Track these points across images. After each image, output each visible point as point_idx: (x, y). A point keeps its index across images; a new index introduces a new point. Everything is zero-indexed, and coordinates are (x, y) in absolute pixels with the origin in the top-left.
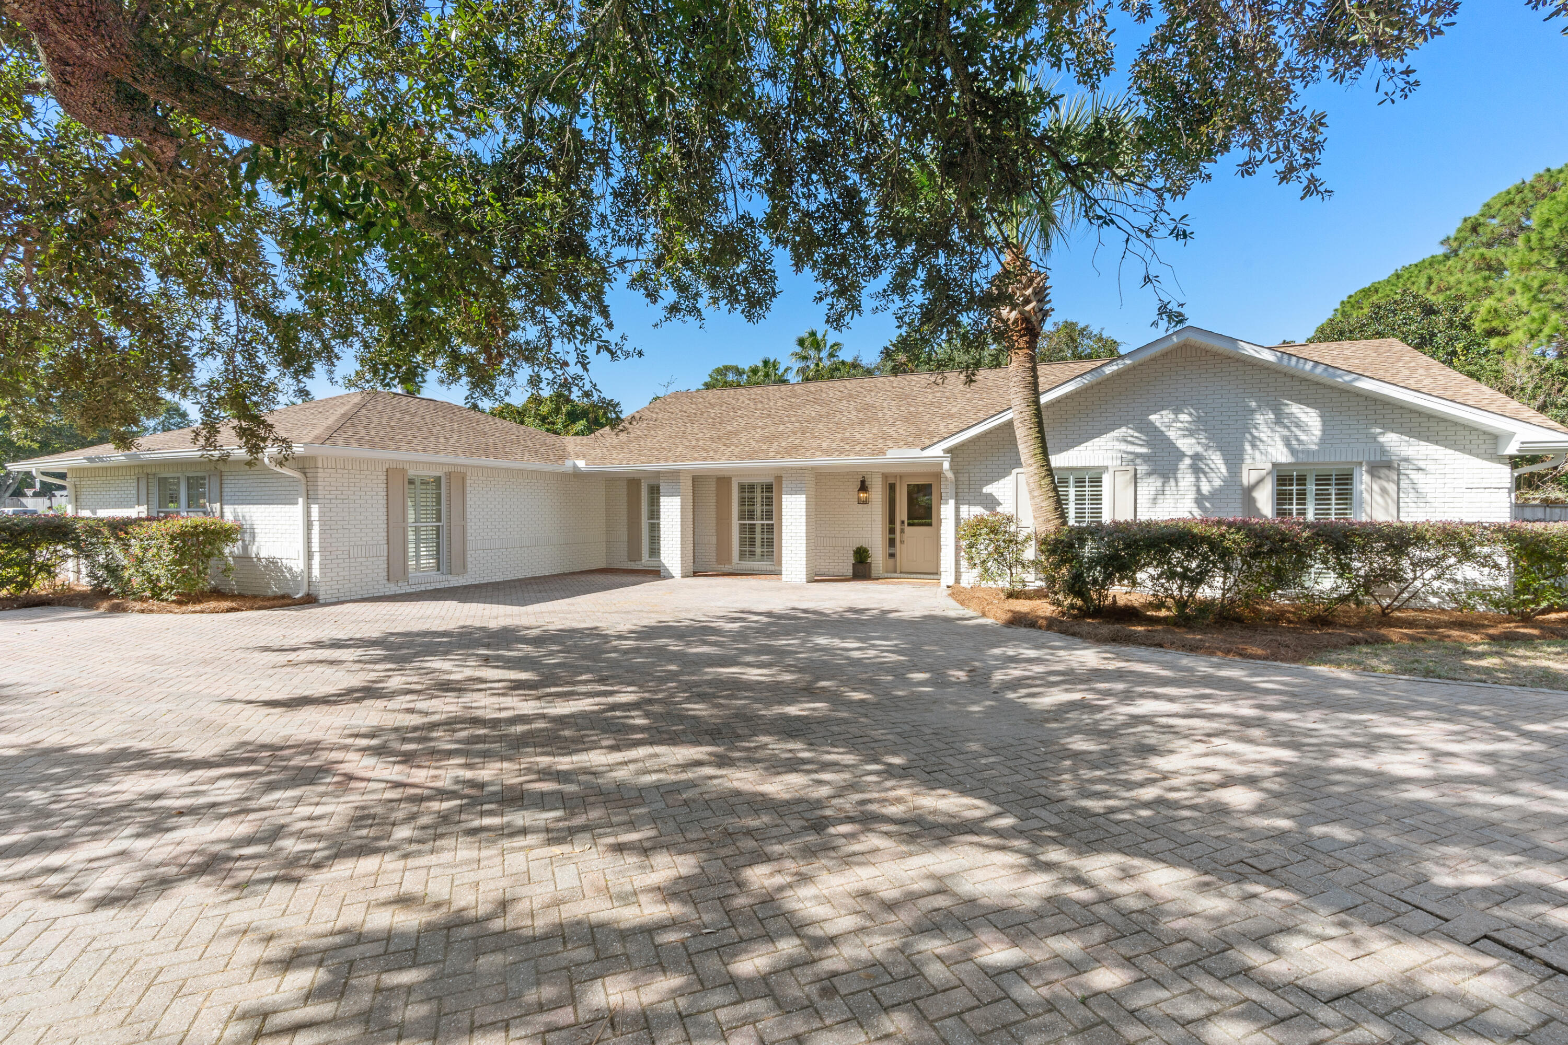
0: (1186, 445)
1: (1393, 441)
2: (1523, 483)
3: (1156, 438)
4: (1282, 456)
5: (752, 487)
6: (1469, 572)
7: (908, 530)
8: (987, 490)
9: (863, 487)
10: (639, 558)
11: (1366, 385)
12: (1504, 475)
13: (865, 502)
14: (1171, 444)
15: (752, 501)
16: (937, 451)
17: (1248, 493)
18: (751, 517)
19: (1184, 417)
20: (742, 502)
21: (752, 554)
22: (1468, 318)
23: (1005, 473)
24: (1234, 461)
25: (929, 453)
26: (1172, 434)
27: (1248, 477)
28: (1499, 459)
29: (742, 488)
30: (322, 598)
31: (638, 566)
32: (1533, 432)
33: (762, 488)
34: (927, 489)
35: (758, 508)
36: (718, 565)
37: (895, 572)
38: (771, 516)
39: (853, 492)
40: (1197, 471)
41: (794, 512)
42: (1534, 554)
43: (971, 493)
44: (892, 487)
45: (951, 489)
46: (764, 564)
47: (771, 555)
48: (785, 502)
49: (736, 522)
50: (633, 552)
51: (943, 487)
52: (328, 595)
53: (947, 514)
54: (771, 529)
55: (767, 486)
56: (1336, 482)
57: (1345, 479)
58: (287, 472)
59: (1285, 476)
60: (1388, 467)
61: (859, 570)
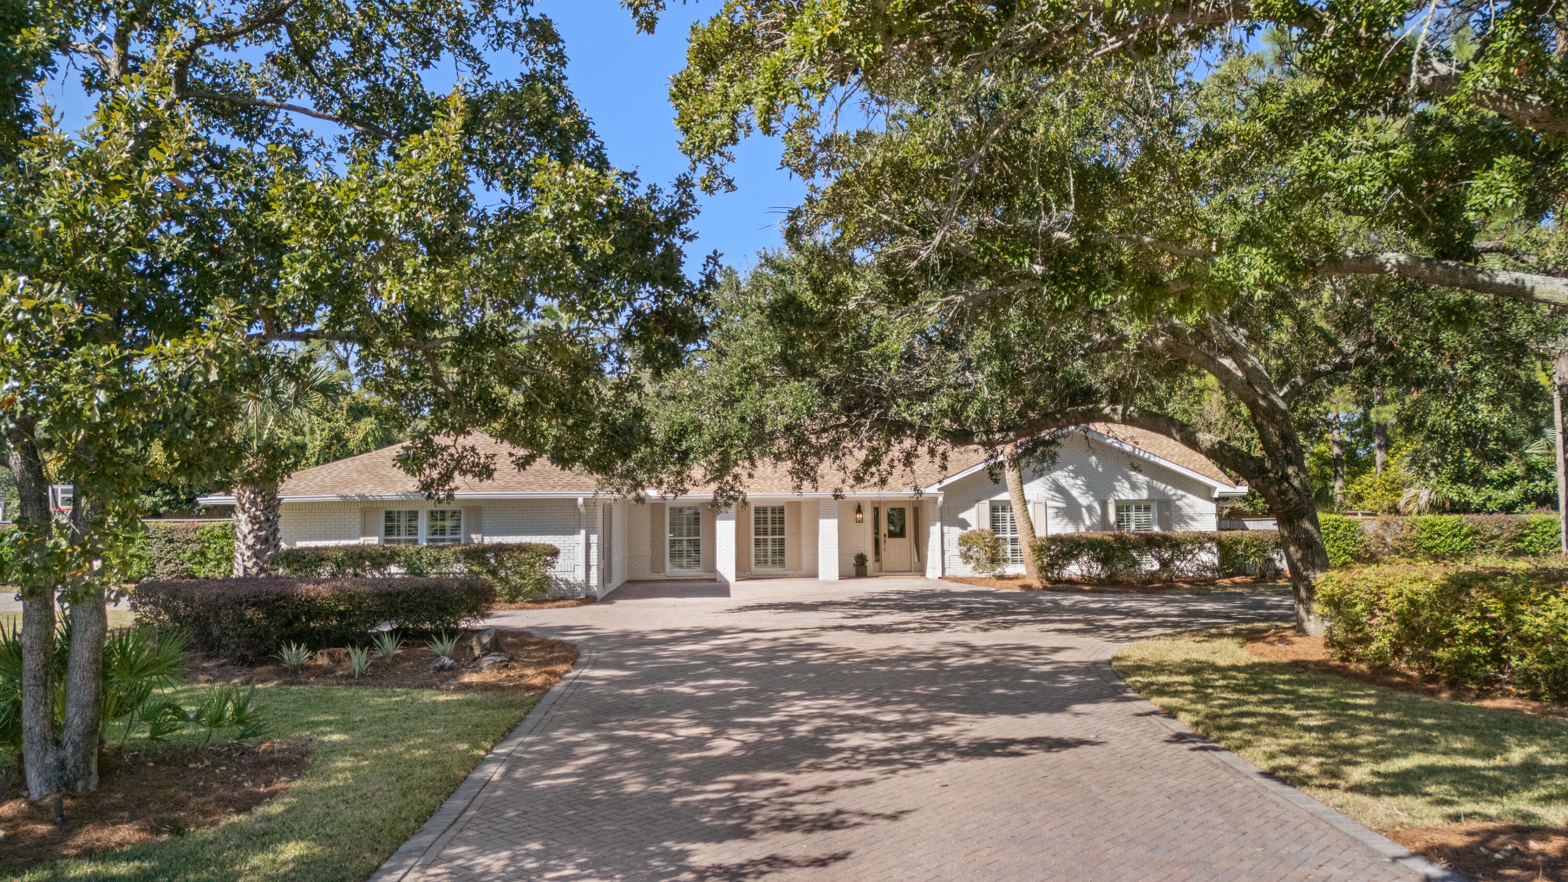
1: (1169, 490)
5: (765, 510)
6: (1204, 556)
7: (890, 541)
8: (961, 516)
9: (859, 510)
10: (663, 569)
11: (1156, 460)
12: (1213, 508)
13: (861, 521)
15: (765, 522)
16: (934, 489)
18: (765, 533)
20: (757, 521)
21: (766, 562)
23: (971, 505)
25: (929, 490)
28: (1211, 500)
29: (757, 510)
30: (597, 598)
31: (661, 576)
32: (1222, 487)
33: (774, 510)
34: (901, 511)
35: (769, 526)
36: (743, 573)
37: (881, 572)
38: (782, 532)
39: (851, 513)
40: (1090, 515)
41: (828, 529)
42: (1226, 550)
43: (950, 517)
44: (876, 510)
45: (938, 515)
46: (777, 570)
47: (782, 563)
48: (822, 522)
49: (753, 537)
50: (657, 564)
51: (930, 512)
52: (600, 596)
53: (935, 530)
54: (782, 542)
55: (781, 510)
56: (1144, 510)
57: (1148, 508)
58: (582, 510)
59: (1120, 507)
60: (1167, 503)
61: (861, 570)
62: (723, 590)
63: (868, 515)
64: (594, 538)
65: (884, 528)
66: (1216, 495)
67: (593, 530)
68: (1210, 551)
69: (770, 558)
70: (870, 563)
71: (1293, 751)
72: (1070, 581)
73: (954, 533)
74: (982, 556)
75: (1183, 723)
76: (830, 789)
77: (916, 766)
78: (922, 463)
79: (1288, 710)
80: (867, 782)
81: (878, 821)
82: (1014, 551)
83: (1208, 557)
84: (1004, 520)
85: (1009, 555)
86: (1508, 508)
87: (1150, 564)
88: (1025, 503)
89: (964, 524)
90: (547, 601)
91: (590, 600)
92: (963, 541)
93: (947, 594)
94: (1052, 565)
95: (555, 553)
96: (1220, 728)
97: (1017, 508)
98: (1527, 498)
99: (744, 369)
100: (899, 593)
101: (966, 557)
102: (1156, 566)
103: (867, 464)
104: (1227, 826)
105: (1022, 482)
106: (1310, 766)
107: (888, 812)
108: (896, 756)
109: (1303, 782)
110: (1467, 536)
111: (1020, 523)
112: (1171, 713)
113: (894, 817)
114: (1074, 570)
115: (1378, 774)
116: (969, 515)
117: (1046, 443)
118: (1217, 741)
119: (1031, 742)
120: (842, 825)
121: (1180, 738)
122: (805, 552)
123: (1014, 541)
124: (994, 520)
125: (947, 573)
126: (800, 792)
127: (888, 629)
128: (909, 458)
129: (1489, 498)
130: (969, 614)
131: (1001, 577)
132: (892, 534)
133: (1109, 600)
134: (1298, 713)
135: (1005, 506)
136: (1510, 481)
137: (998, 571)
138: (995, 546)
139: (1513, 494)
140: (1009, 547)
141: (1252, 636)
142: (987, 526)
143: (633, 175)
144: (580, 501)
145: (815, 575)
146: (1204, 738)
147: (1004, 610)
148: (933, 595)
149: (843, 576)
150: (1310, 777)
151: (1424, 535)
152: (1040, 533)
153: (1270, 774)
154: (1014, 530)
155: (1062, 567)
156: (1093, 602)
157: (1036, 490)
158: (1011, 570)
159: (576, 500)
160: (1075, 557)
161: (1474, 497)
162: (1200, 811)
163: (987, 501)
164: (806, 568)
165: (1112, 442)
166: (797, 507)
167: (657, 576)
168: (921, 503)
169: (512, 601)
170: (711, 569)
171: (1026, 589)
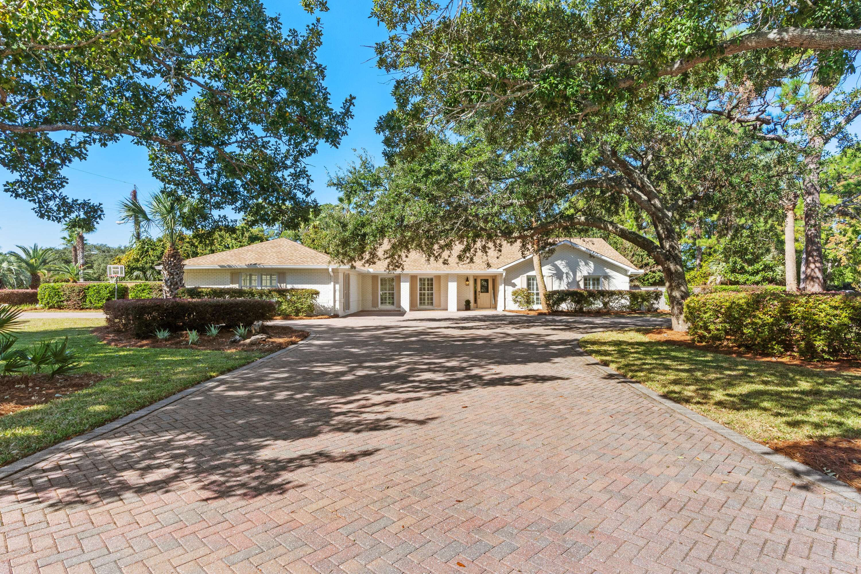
0: (565, 270)
1: (608, 271)
2: (631, 281)
3: (557, 268)
4: (586, 274)
5: (424, 280)
6: (623, 301)
7: (481, 294)
8: (513, 281)
9: (467, 280)
10: (377, 306)
11: (603, 258)
12: (627, 279)
13: (468, 285)
14: (561, 270)
15: (424, 284)
16: (501, 270)
17: (578, 283)
18: (424, 290)
19: (564, 262)
20: (421, 285)
21: (424, 303)
23: (518, 277)
24: (575, 274)
25: (498, 270)
26: (561, 267)
27: (578, 279)
28: (627, 275)
29: (421, 280)
31: (377, 309)
32: (632, 270)
33: (428, 280)
34: (487, 281)
35: (426, 287)
36: (413, 307)
37: (477, 308)
38: (432, 289)
39: (464, 282)
40: (567, 277)
41: (453, 287)
42: (634, 297)
43: (508, 282)
44: (475, 280)
45: (503, 281)
46: (430, 307)
47: (432, 304)
48: (450, 284)
49: (419, 292)
50: (374, 304)
51: (499, 280)
52: (341, 314)
53: (501, 288)
54: (432, 294)
55: (432, 280)
56: (597, 280)
57: (598, 280)
58: (332, 274)
59: (586, 279)
60: (607, 277)
61: (467, 306)
62: (402, 313)
63: (471, 282)
64: (337, 287)
65: (479, 289)
66: (629, 274)
67: (338, 283)
68: (626, 299)
69: (426, 302)
70: (472, 304)
71: (676, 382)
72: (562, 312)
73: (510, 290)
74: (522, 300)
75: (612, 369)
76: (393, 403)
77: (455, 391)
78: (492, 253)
79: (667, 362)
80: (419, 399)
81: (411, 425)
82: (537, 299)
83: (626, 302)
84: (533, 284)
85: (535, 300)
86: (757, 283)
87: (598, 305)
88: (543, 276)
89: (514, 285)
90: (314, 315)
91: (336, 316)
92: (514, 293)
93: (505, 316)
94: (555, 303)
95: (317, 293)
96: (632, 371)
97: (539, 278)
98: (765, 279)
99: (396, 195)
101: (515, 301)
102: (601, 305)
103: (465, 251)
104: (652, 438)
105: (541, 266)
106: (689, 391)
107: (421, 418)
108: (444, 385)
109: (688, 400)
111: (540, 286)
112: (606, 364)
113: (422, 423)
114: (564, 306)
115: (728, 395)
116: (517, 281)
117: (551, 244)
118: (632, 377)
119: (526, 378)
120: (387, 427)
121: (611, 377)
122: (442, 299)
123: (538, 294)
124: (529, 284)
125: (506, 308)
126: (374, 405)
127: (471, 328)
128: (484, 249)
129: (748, 280)
130: (511, 323)
131: (531, 310)
132: (483, 291)
133: (578, 319)
134: (675, 363)
135: (534, 278)
136: (757, 272)
137: (530, 307)
138: (529, 296)
139: (758, 278)
140: (535, 297)
141: (646, 332)
142: (525, 286)
143: (276, 19)
144: (330, 270)
145: (446, 309)
146: (625, 376)
147: (529, 321)
148: (497, 316)
149: (459, 310)
150: (692, 397)
152: (549, 289)
153: (665, 396)
154: (537, 289)
155: (558, 305)
156: (571, 319)
157: (547, 270)
158: (535, 307)
159: (328, 269)
160: (565, 300)
161: (741, 278)
162: (633, 426)
163: (525, 275)
164: (443, 306)
165: (584, 249)
166: (439, 277)
167: (374, 309)
168: (496, 276)
169: (297, 315)
170: (400, 306)
171: (541, 314)
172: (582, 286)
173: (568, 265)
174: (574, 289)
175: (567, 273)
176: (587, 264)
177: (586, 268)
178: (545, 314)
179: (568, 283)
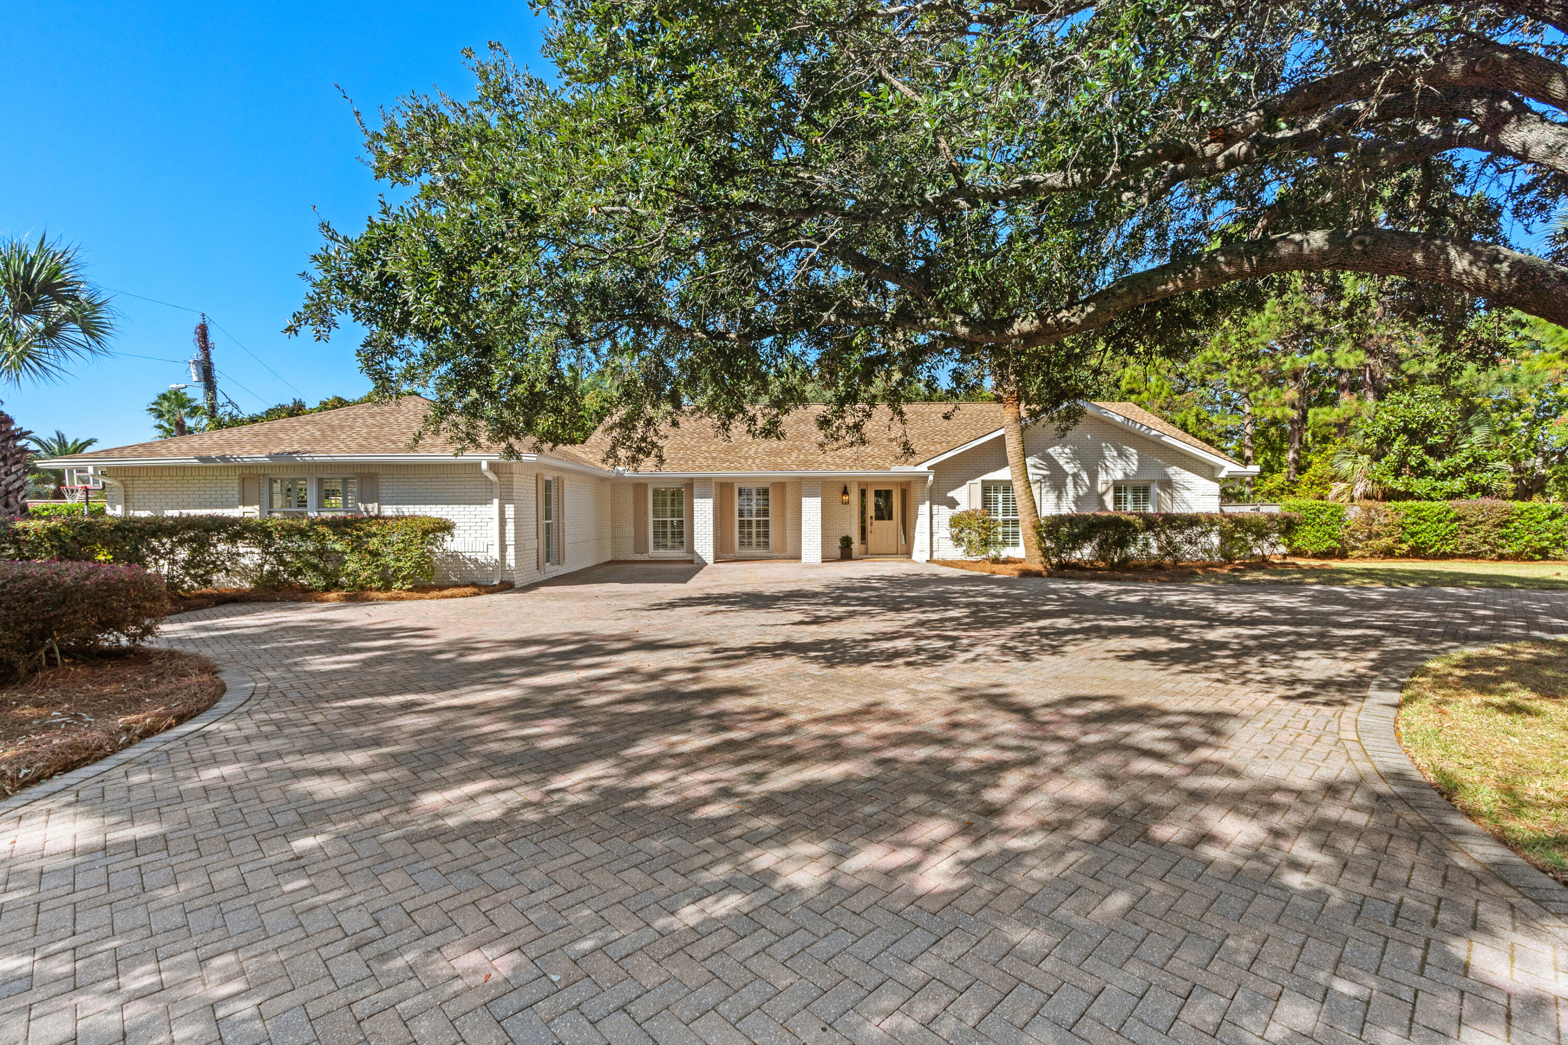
0: (1069, 468)
1: (1172, 469)
2: (1224, 491)
3: (1051, 463)
4: (1119, 476)
7: (877, 523)
8: (950, 494)
9: (845, 492)
10: (646, 550)
11: (1165, 439)
12: (1215, 488)
13: (847, 503)
14: (1060, 467)
15: (749, 501)
16: (923, 468)
17: (1100, 497)
18: (750, 515)
19: (1067, 450)
20: (741, 503)
21: (750, 544)
22: (1118, 380)
23: (962, 483)
24: (1093, 477)
25: (919, 469)
26: (1062, 462)
27: (1101, 488)
28: (1216, 480)
30: (518, 584)
31: (644, 557)
32: (1230, 467)
33: (758, 491)
34: (888, 493)
35: (754, 508)
36: (722, 554)
37: (867, 554)
38: (766, 513)
39: (837, 495)
40: (1075, 484)
41: (812, 508)
43: (940, 497)
44: (863, 493)
45: (927, 494)
46: (761, 552)
47: (767, 544)
48: (806, 501)
49: (737, 518)
50: (640, 545)
51: (916, 492)
52: (519, 582)
53: (924, 509)
54: (766, 523)
55: (767, 491)
56: (1142, 491)
57: (1146, 490)
58: (492, 476)
59: (1118, 488)
60: (1167, 484)
61: (846, 553)
62: (694, 566)
63: (854, 496)
64: (510, 510)
65: (871, 511)
66: (1223, 474)
67: (510, 501)
68: (1212, 534)
69: (754, 539)
70: (856, 546)
73: (944, 514)
74: (975, 537)
82: (1006, 534)
84: (996, 501)
85: (1000, 538)
88: (1028, 482)
89: (953, 503)
90: (433, 588)
91: (506, 587)
92: (954, 522)
94: (1058, 549)
95: (447, 527)
97: (1018, 486)
100: (881, 579)
101: (957, 540)
105: (1025, 457)
110: (1453, 521)
111: (1023, 505)
116: (959, 494)
122: (789, 534)
124: (986, 501)
125: (935, 557)
129: (1433, 489)
131: (996, 561)
132: (879, 517)
135: (1002, 487)
137: (992, 553)
138: (987, 528)
139: (1457, 485)
140: (1000, 529)
142: (978, 504)
144: (484, 466)
145: (799, 558)
148: (918, 582)
149: (826, 559)
151: (1410, 520)
163: (979, 480)
164: (790, 550)
165: (1119, 419)
166: (781, 486)
167: (639, 557)
168: (909, 483)
169: (387, 587)
170: (691, 550)
171: (1026, 574)
172: (1110, 505)
173: (1077, 456)
174: (1090, 511)
175: (1075, 476)
176: (1121, 454)
177: (1120, 464)
178: (1038, 574)
179: (1078, 500)
